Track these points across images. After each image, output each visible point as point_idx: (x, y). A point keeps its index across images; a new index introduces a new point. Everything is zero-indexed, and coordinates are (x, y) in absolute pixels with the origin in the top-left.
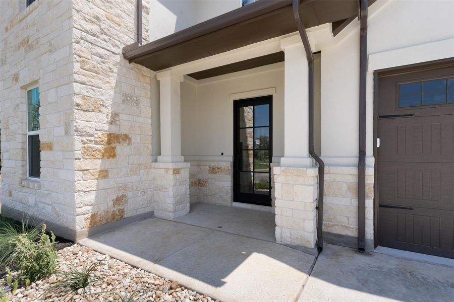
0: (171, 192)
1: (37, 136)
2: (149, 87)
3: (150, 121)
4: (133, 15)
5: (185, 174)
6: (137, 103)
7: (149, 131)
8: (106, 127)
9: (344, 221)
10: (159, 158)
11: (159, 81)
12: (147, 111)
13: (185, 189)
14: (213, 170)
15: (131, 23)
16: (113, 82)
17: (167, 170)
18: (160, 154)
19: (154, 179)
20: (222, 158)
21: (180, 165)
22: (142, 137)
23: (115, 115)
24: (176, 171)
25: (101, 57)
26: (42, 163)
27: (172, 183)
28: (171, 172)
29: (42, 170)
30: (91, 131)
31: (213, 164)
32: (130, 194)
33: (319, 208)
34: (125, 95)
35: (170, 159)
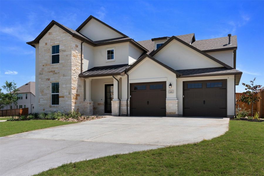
0: (89, 108)
1: (58, 94)
2: (83, 82)
3: (83, 91)
4: (80, 66)
5: (92, 104)
6: (81, 86)
7: (83, 93)
8: (76, 93)
9: (125, 111)
10: (85, 100)
11: (85, 81)
12: (83, 88)
13: (92, 108)
14: (99, 104)
15: (80, 68)
16: (77, 82)
17: (88, 103)
18: (85, 99)
19: (84, 105)
20: (101, 101)
21: (91, 102)
22: (82, 95)
23: (77, 90)
24: (90, 103)
25: (75, 78)
26: (59, 101)
27: (89, 106)
28: (89, 103)
29: (60, 103)
30: (74, 94)
31: (99, 103)
32: (80, 108)
33: (120, 109)
34: (79, 85)
35: (88, 100)
